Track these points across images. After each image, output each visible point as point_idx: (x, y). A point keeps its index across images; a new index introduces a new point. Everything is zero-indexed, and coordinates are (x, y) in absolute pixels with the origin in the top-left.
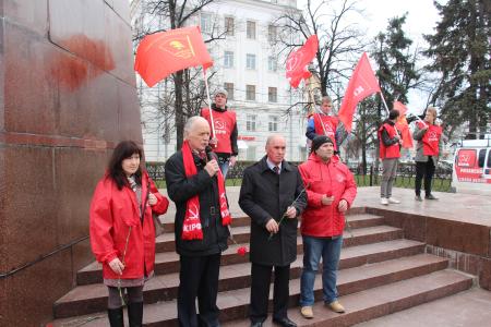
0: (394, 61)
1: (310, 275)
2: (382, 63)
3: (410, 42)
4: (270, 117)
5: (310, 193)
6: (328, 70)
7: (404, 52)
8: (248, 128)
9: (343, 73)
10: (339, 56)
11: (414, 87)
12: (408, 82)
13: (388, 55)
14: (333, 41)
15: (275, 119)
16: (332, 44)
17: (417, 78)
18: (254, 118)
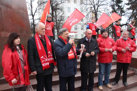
0: (117, 8)
1: (101, 76)
2: (113, 8)
3: (122, 1)
4: (81, 26)
5: (100, 48)
6: (97, 11)
7: (120, 5)
8: (75, 29)
9: (101, 12)
10: (100, 7)
11: (123, 15)
12: (122, 14)
13: (115, 6)
14: (98, 2)
15: (83, 26)
16: (98, 3)
17: (124, 12)
18: (77, 26)
